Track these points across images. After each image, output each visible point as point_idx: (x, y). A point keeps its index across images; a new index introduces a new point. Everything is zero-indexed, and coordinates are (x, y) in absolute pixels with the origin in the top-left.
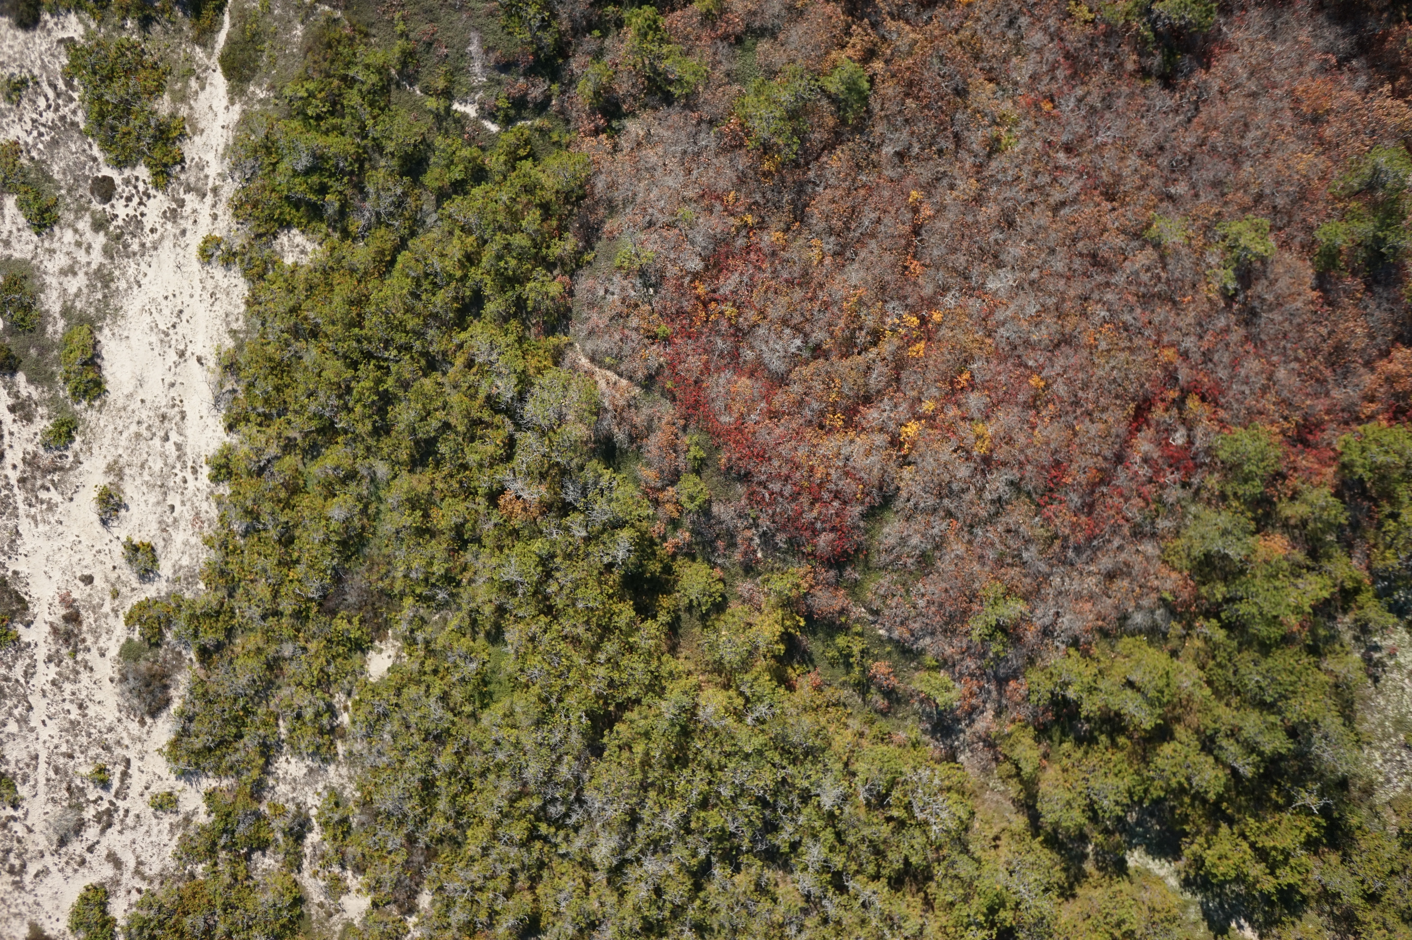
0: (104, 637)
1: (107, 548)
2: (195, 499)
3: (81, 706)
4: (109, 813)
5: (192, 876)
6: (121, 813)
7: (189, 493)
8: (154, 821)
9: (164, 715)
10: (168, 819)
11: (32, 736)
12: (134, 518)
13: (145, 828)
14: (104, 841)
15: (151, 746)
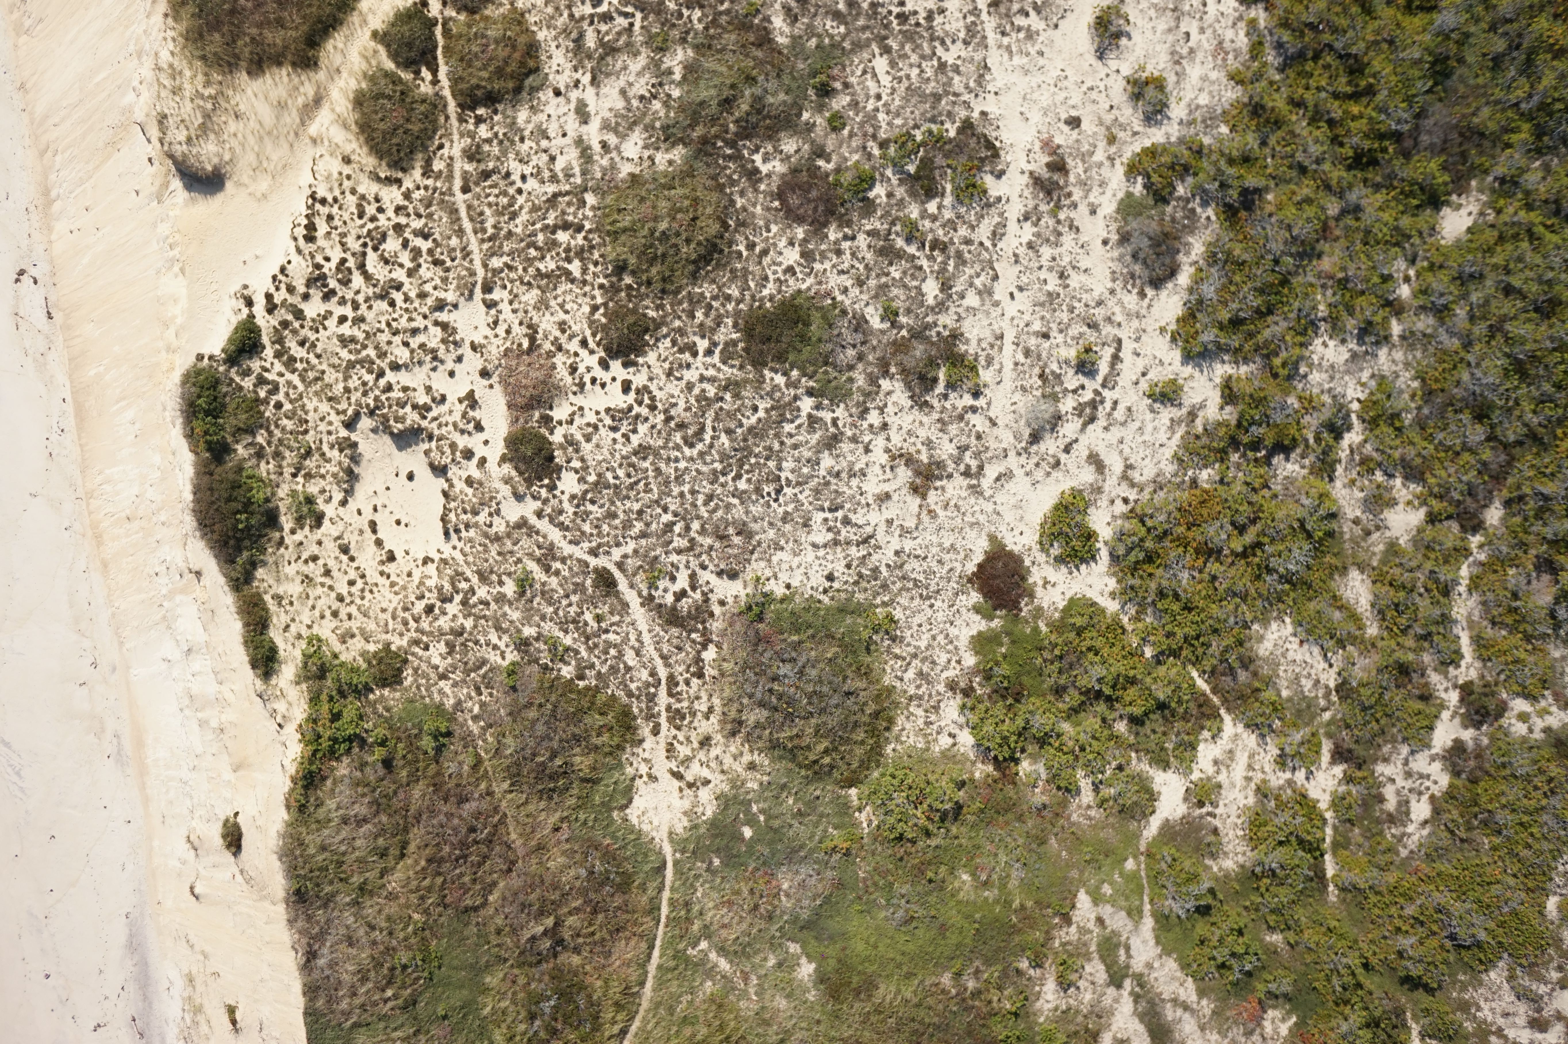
0: (1096, 190)
1: (1102, 86)
2: (1217, 26)
3: (1062, 276)
4: (1093, 405)
5: (1194, 482)
6: (1108, 405)
7: (1210, 18)
8: (1149, 416)
9: (1170, 285)
10: (1167, 414)
11: (995, 312)
12: (1137, 49)
13: (1137, 424)
14: (1084, 440)
15: (1151, 324)
